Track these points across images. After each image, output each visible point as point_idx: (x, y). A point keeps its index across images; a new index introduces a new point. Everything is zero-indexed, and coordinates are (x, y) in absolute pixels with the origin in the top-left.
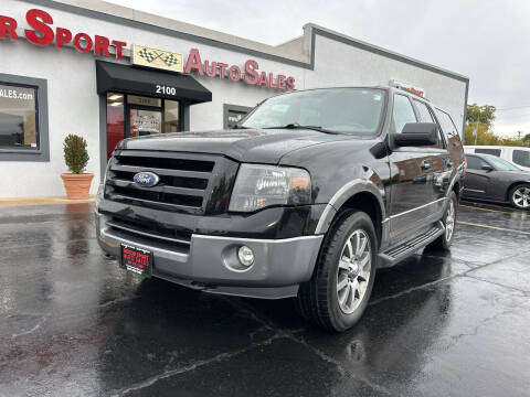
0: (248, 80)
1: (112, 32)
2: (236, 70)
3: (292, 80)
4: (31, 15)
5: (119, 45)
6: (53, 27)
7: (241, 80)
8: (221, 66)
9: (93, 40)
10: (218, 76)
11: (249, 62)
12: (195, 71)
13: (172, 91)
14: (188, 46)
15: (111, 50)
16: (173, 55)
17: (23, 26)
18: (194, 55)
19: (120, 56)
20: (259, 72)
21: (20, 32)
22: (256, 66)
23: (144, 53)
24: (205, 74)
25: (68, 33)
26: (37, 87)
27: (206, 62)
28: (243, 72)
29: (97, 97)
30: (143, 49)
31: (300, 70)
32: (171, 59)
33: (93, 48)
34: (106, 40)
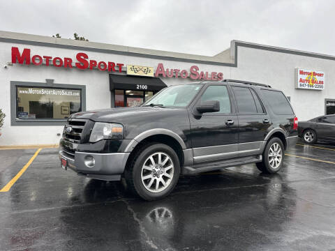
0: (192, 77)
1: (116, 59)
2: (185, 72)
3: (221, 74)
4: (78, 56)
5: (120, 66)
6: (88, 60)
7: (188, 77)
8: (176, 71)
9: (107, 64)
10: (174, 76)
11: (192, 67)
12: (161, 75)
13: (145, 87)
14: (156, 62)
15: (116, 69)
16: (148, 68)
17: (75, 61)
18: (161, 66)
19: (120, 71)
20: (199, 72)
21: (73, 64)
22: (197, 69)
23: (133, 68)
24: (166, 76)
25: (95, 62)
26: (81, 89)
27: (167, 70)
28: (189, 72)
29: (110, 93)
30: (132, 66)
31: (228, 68)
32: (148, 70)
33: (107, 68)
34: (114, 64)
